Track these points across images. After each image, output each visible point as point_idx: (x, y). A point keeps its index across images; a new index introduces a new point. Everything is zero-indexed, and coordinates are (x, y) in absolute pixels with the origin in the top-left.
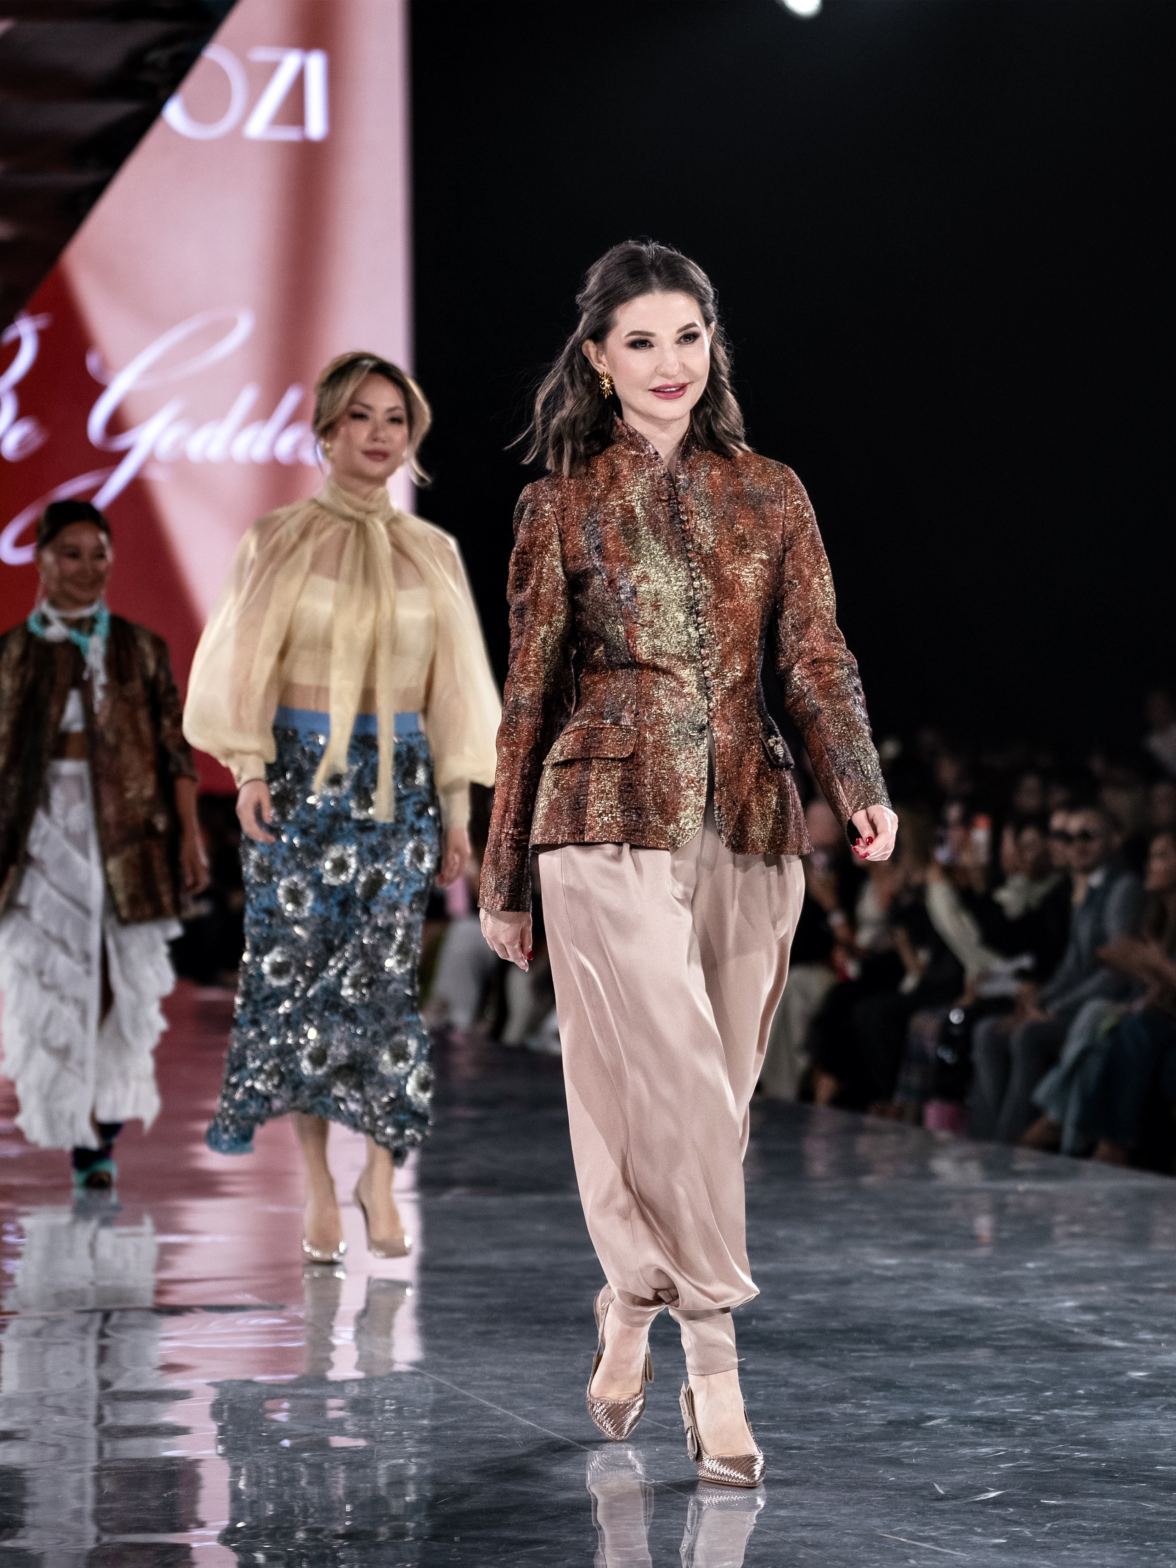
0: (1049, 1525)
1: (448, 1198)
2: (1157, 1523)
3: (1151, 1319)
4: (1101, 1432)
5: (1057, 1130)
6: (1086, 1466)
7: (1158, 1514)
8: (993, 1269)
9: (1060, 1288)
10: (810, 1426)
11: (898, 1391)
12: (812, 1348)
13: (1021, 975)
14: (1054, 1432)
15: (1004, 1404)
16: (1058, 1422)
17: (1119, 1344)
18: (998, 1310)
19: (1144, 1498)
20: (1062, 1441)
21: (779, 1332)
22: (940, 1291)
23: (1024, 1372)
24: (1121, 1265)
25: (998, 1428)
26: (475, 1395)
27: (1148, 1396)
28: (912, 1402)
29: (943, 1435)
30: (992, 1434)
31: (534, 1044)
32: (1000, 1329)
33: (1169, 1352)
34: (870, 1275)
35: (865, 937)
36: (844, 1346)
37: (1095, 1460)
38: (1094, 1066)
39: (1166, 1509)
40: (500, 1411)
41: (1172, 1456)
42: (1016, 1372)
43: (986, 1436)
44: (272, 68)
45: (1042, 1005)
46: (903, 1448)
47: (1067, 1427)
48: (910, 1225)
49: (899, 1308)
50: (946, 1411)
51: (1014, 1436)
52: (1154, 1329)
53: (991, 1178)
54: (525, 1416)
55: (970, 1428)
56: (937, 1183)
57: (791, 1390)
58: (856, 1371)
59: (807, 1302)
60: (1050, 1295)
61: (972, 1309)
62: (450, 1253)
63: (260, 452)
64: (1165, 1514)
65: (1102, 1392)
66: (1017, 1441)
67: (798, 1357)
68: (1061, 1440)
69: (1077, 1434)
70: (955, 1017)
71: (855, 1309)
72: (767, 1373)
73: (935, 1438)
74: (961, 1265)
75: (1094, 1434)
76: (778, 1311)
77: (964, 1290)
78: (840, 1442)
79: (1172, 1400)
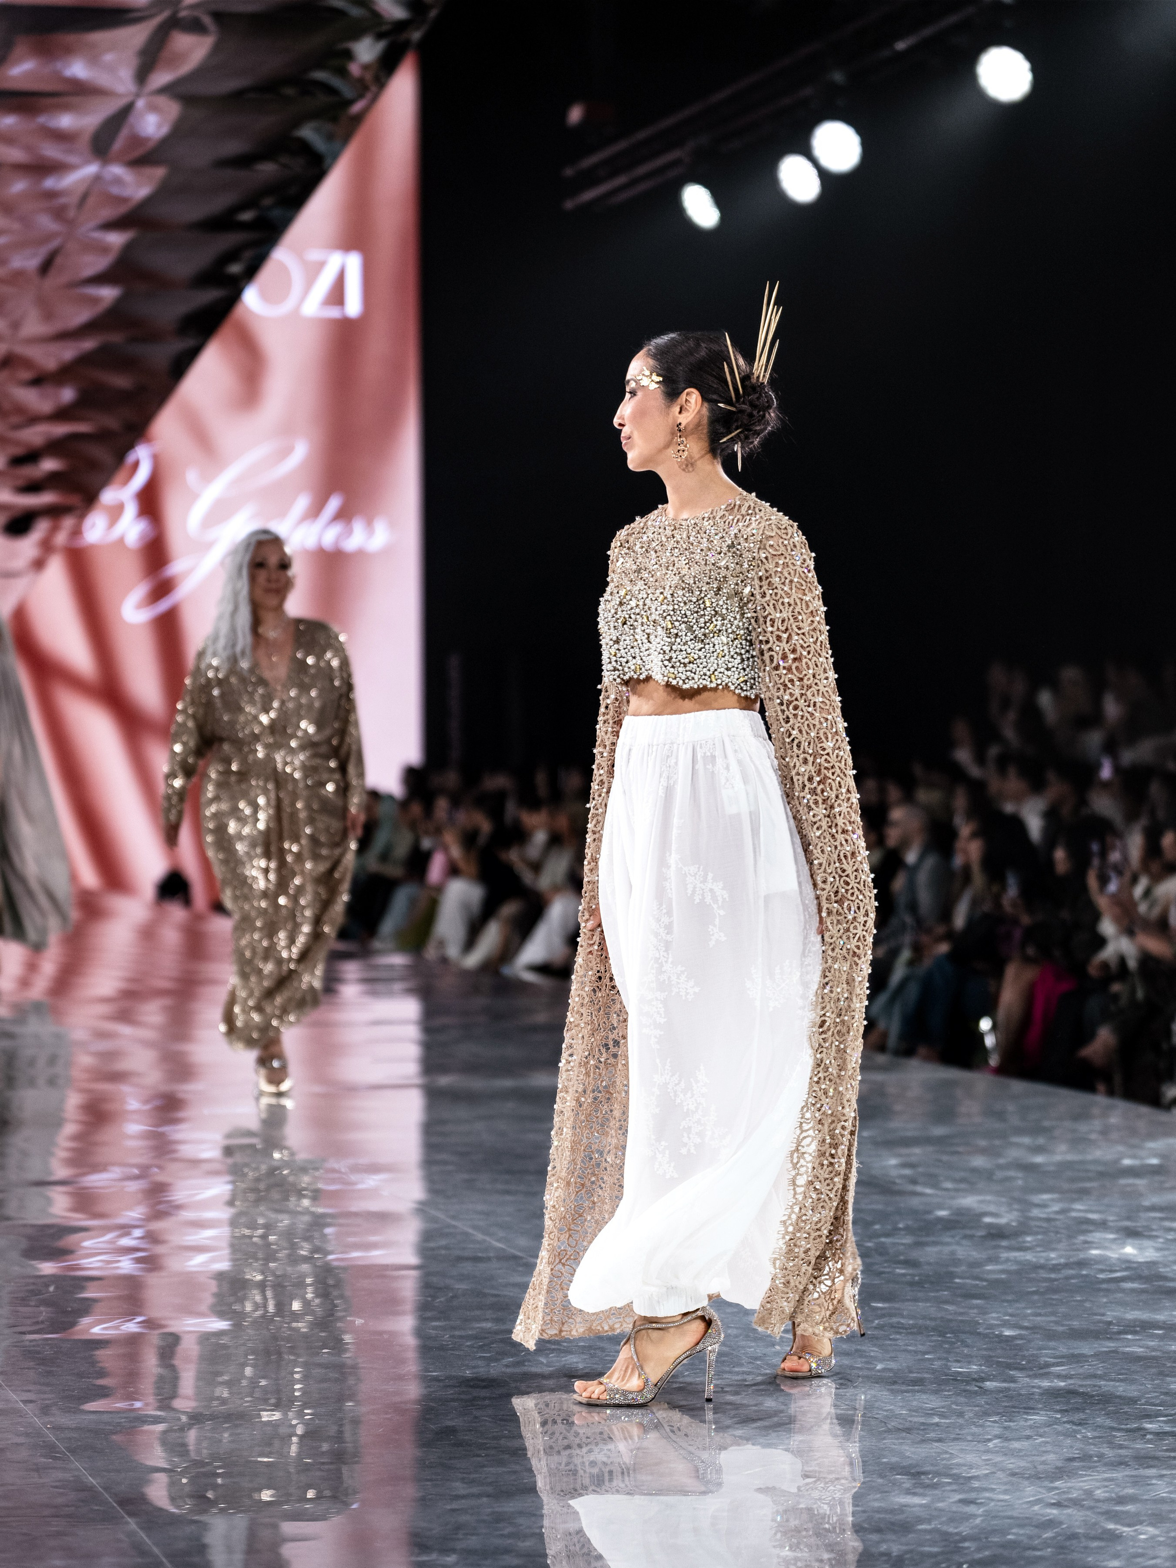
0: (876, 1322)
1: (444, 1081)
2: (956, 1320)
3: (952, 1173)
4: (915, 1254)
6: (904, 1279)
7: (955, 1313)
14: (881, 1254)
17: (928, 1191)
19: (947, 1302)
20: (886, 1261)
24: (931, 1134)
26: (462, 1225)
27: (950, 1229)
31: (507, 971)
33: (964, 1197)
37: (910, 1275)
38: (913, 991)
39: (962, 1310)
40: (480, 1236)
44: (321, 265)
52: (955, 1181)
54: (499, 1240)
64: (961, 1314)
65: (916, 1226)
69: (897, 1256)
75: (910, 1256)
79: (968, 1232)
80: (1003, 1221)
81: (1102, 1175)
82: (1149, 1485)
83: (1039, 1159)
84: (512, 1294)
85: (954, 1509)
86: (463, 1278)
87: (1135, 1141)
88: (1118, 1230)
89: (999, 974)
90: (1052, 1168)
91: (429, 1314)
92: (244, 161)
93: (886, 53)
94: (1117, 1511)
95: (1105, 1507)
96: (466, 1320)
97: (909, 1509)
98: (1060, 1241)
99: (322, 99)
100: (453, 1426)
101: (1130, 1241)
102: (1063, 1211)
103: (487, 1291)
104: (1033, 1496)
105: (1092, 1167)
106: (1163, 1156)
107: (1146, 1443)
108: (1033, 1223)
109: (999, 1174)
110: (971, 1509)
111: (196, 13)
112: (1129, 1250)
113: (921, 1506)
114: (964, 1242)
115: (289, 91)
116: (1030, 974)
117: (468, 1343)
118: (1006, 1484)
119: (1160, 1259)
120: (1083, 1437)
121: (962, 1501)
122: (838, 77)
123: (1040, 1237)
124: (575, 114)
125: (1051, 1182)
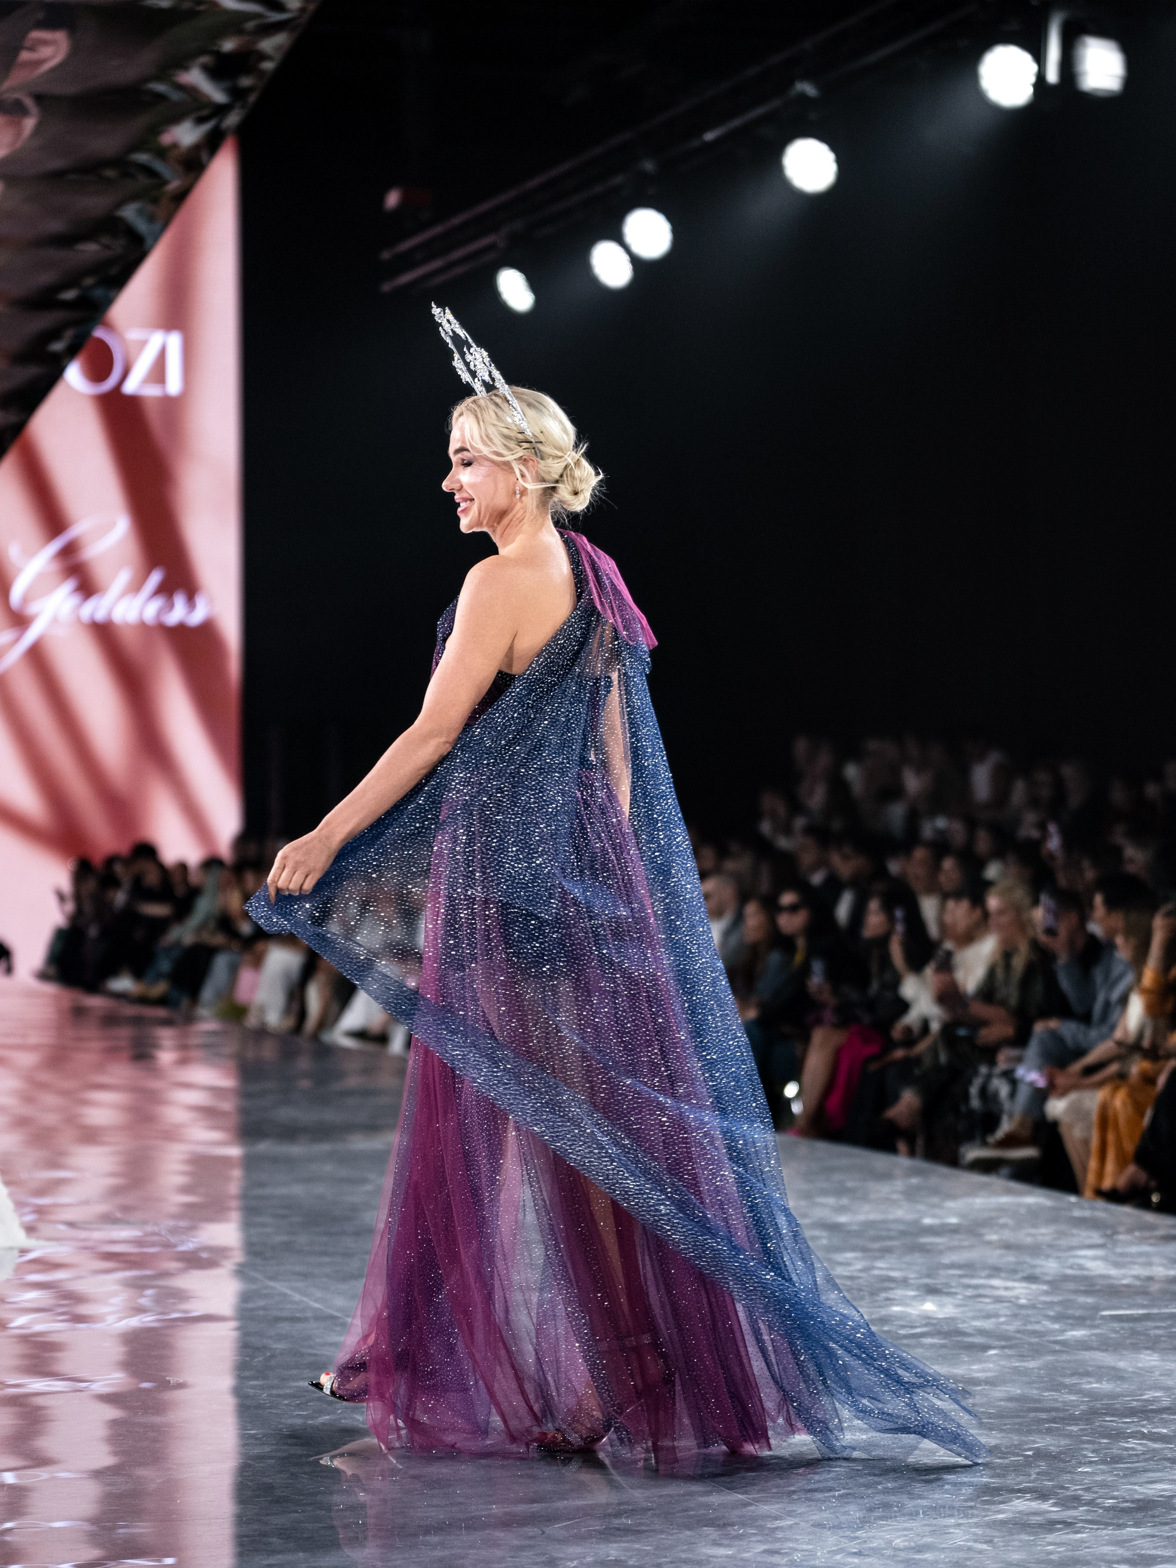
1: (264, 1147)
40: (297, 1297)
44: (143, 343)
54: (316, 1301)
62: (262, 1185)
81: (903, 1233)
82: (946, 1533)
83: (843, 1219)
84: (329, 1353)
85: (759, 1559)
86: (280, 1338)
87: (935, 1200)
88: (918, 1287)
89: (806, 1039)
90: (855, 1228)
91: (247, 1374)
92: (65, 241)
93: (695, 143)
94: (914, 1559)
95: (903, 1555)
96: (283, 1379)
97: (715, 1560)
98: (863, 1299)
99: (143, 180)
100: (270, 1483)
101: (930, 1297)
102: (865, 1270)
103: (303, 1350)
104: (835, 1545)
105: (893, 1226)
106: (961, 1215)
107: (943, 1493)
110: (776, 1559)
111: (16, 95)
112: (929, 1306)
113: (727, 1556)
115: (110, 173)
117: (286, 1402)
118: (809, 1534)
119: (959, 1316)
120: (884, 1488)
121: (765, 1551)
122: (649, 166)
124: (393, 199)
125: (854, 1241)
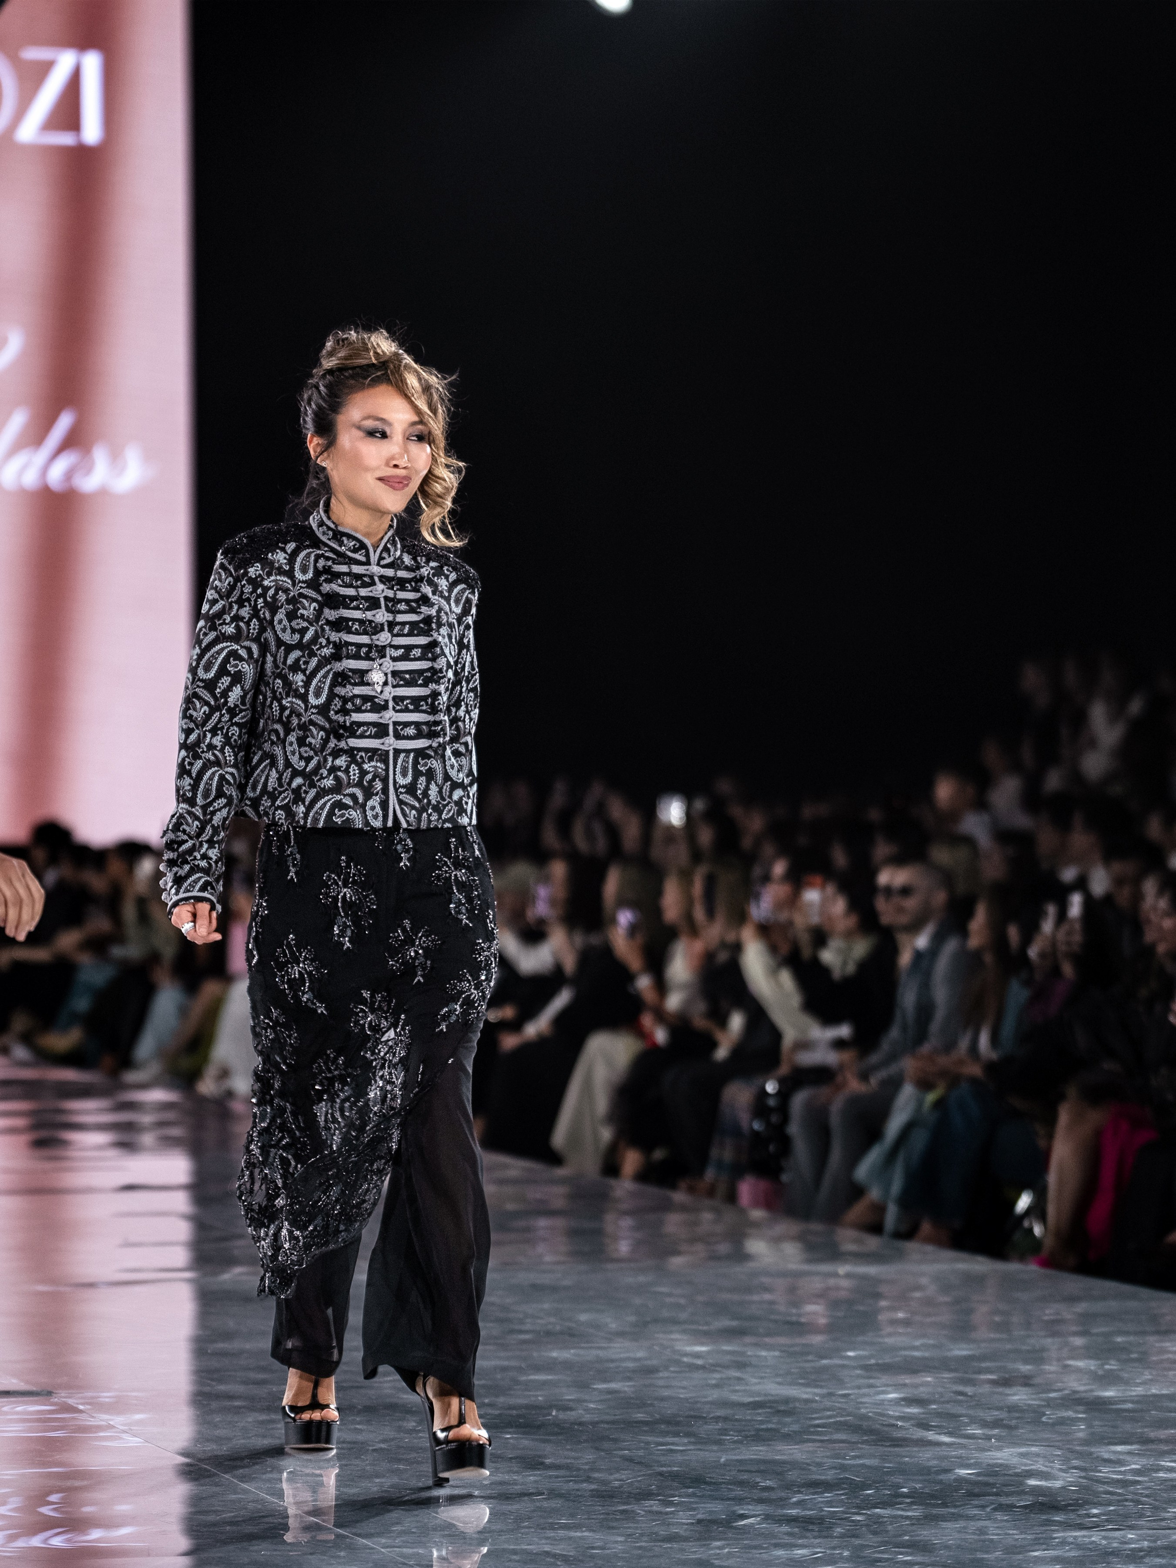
3: (981, 1414)
4: (925, 1534)
5: (880, 1209)
8: (810, 1358)
9: (885, 1379)
10: (615, 1524)
11: (708, 1488)
12: (615, 1440)
13: (839, 1044)
14: (875, 1533)
15: (822, 1502)
16: (882, 1522)
17: (946, 1439)
18: (816, 1401)
20: (884, 1543)
21: (580, 1424)
22: (754, 1380)
23: (843, 1468)
24: (949, 1354)
25: (816, 1528)
26: (255, 1488)
27: (978, 1495)
28: (722, 1500)
29: (756, 1535)
30: (808, 1534)
32: (817, 1422)
33: (999, 1449)
34: (678, 1362)
35: (674, 1002)
36: (650, 1439)
37: (919, 1564)
38: (920, 1140)
41: (1003, 1560)
42: (835, 1468)
43: (801, 1538)
45: (864, 1077)
46: (712, 1549)
47: (890, 1528)
48: (722, 1309)
49: (710, 1399)
50: (760, 1509)
51: (832, 1537)
52: (984, 1424)
53: (809, 1261)
55: (785, 1528)
56: (752, 1265)
57: (593, 1487)
58: (662, 1466)
59: (610, 1392)
60: (871, 1386)
61: (787, 1401)
62: (228, 1336)
63: (30, 479)
65: (927, 1490)
66: (835, 1542)
67: (603, 1450)
68: (882, 1542)
69: (900, 1536)
70: (771, 1087)
71: (663, 1399)
72: (568, 1467)
73: (747, 1539)
74: (777, 1353)
75: (918, 1536)
76: (579, 1401)
77: (779, 1380)
78: (645, 1541)
79: (1003, 1500)
80: (1058, 1484)
83: (1109, 1393)
90: (1129, 1406)
98: (1141, 1516)
102: (1145, 1471)
108: (1101, 1488)
109: (1050, 1415)
114: (999, 1516)
116: (1096, 1117)
123: (1112, 1508)
125: (1128, 1427)
